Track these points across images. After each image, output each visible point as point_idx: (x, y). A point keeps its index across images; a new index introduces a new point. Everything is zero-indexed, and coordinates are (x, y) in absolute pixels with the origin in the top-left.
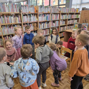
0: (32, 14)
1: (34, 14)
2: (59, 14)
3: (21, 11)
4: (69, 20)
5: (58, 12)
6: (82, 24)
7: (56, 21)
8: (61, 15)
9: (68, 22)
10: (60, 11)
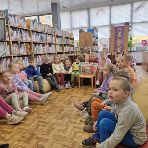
0: (23, 29)
1: (26, 30)
2: (54, 35)
3: (9, 21)
4: (65, 45)
5: (53, 33)
6: (85, 48)
7: (53, 45)
8: (56, 38)
9: (64, 48)
10: (54, 33)
